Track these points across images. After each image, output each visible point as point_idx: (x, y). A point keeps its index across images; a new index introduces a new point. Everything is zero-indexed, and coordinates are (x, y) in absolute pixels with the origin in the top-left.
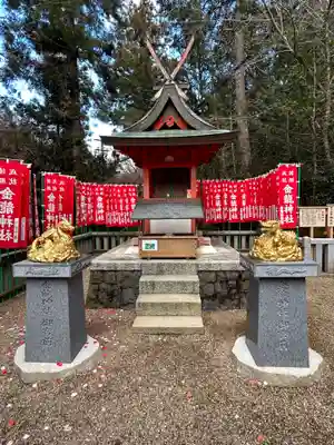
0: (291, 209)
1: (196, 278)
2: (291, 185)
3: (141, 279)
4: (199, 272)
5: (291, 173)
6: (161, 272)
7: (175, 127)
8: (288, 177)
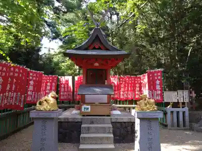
0: (159, 92)
1: (111, 126)
2: (159, 80)
3: (82, 126)
4: (112, 123)
5: (159, 74)
6: (92, 123)
7: (100, 49)
8: (157, 76)
